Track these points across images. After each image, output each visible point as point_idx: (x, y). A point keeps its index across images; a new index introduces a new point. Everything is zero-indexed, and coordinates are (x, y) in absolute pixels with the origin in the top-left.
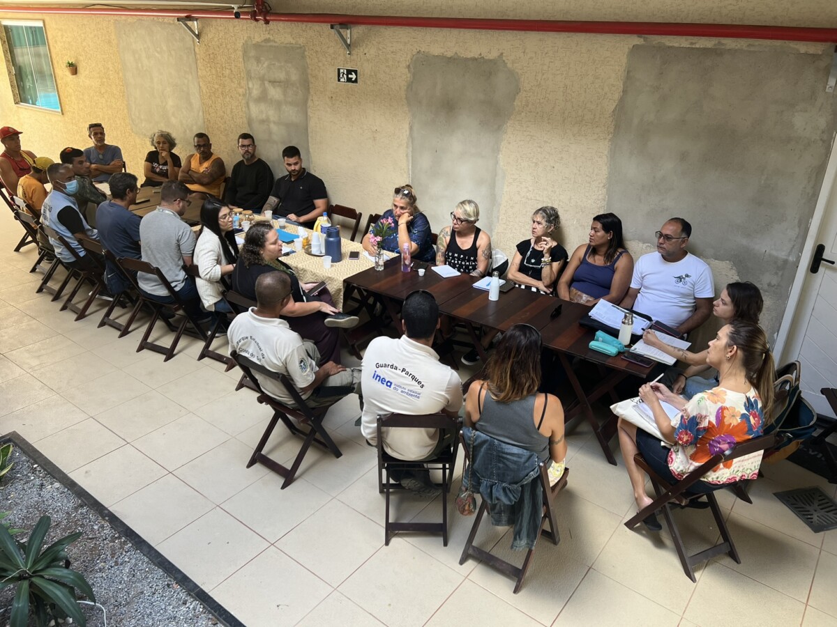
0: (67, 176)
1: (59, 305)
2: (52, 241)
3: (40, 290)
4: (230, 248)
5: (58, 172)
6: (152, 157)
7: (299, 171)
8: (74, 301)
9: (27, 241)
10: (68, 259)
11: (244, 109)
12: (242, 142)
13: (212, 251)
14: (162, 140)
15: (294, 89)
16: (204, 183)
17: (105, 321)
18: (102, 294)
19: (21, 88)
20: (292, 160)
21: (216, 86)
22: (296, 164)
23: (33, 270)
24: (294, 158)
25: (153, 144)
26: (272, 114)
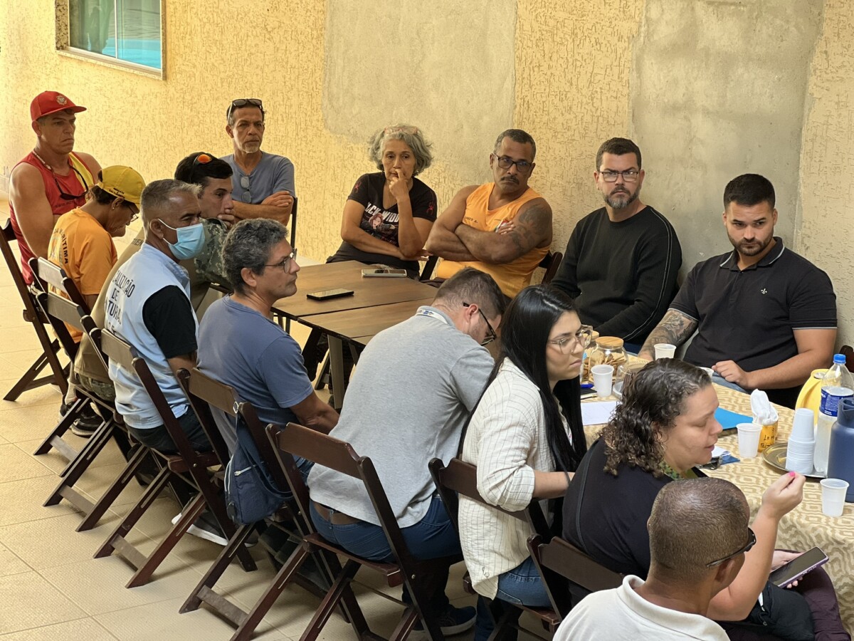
0: (185, 213)
1: (96, 540)
2: (115, 370)
3: (54, 500)
4: (565, 424)
5: (166, 199)
6: (369, 190)
7: (763, 246)
8: (131, 537)
9: (37, 378)
10: (145, 420)
11: (625, 76)
12: (610, 161)
13: (518, 424)
14: (401, 148)
15: (778, 22)
16: (494, 257)
17: (201, 596)
18: (202, 523)
19: (76, 13)
20: (750, 213)
21: (561, 15)
22: (759, 223)
23: (44, 450)
24: (756, 207)
25: (374, 157)
26: (703, 87)
